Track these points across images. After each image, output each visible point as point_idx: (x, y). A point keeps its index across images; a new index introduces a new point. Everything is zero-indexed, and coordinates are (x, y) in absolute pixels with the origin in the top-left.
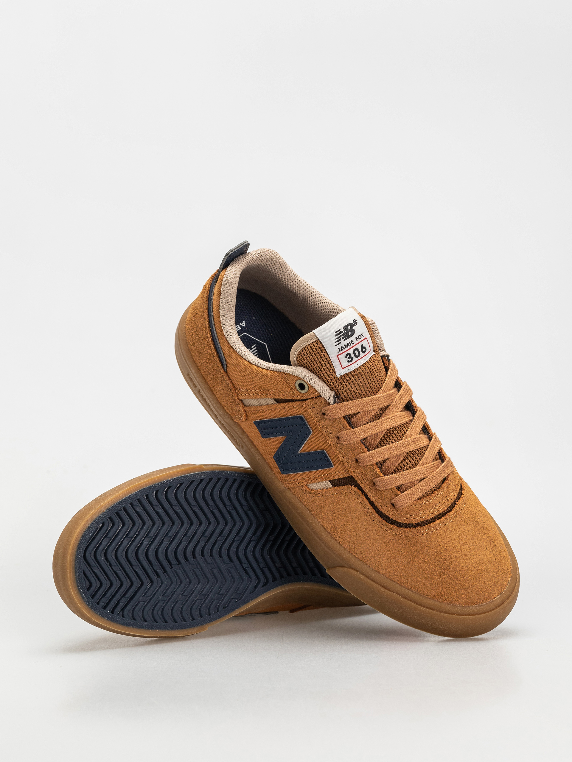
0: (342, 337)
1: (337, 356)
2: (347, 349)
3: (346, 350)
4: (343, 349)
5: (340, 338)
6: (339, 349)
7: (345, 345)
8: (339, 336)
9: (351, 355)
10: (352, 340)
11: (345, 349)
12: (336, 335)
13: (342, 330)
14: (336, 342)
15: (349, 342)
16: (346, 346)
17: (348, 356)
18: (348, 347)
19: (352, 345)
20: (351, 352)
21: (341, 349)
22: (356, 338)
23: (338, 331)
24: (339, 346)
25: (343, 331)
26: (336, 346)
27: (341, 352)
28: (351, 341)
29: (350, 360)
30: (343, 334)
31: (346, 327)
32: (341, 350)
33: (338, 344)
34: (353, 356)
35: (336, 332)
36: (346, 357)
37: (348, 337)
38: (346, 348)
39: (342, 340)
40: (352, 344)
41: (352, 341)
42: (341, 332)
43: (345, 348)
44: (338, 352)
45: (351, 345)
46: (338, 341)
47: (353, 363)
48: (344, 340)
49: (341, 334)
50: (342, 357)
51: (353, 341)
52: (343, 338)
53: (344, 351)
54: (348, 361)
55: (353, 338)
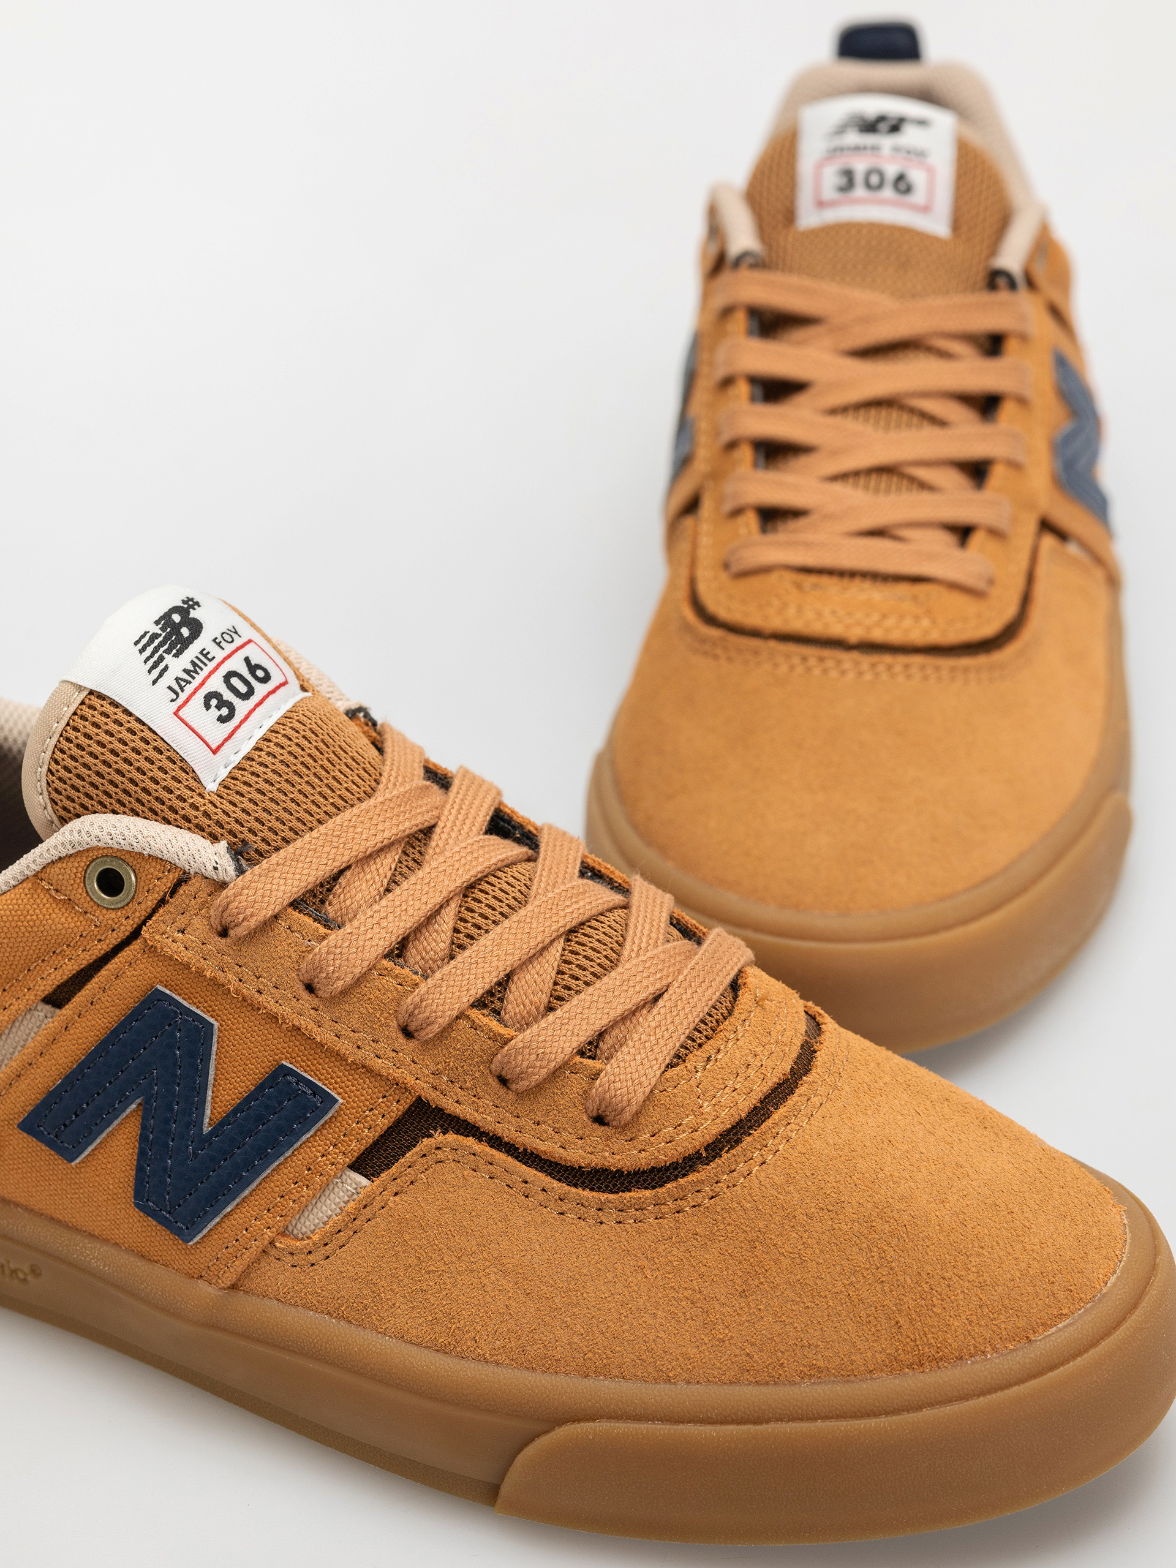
0: (162, 649)
1: (176, 714)
2: (199, 679)
3: (195, 683)
4: (183, 684)
5: (157, 656)
6: (170, 688)
7: (186, 671)
8: (150, 650)
9: (222, 696)
10: (204, 649)
11: (190, 682)
12: (142, 651)
13: (157, 629)
14: (150, 672)
15: (197, 657)
16: (192, 671)
17: (214, 702)
18: (197, 673)
19: (211, 665)
20: (216, 684)
21: (177, 688)
22: (214, 640)
23: (143, 637)
24: (168, 679)
25: (160, 632)
26: (154, 682)
27: (183, 697)
28: (201, 653)
29: (225, 711)
30: (161, 639)
31: (165, 620)
32: (179, 691)
33: (161, 675)
34: (228, 696)
35: (136, 643)
36: (207, 706)
37: (186, 643)
38: (194, 678)
39: (169, 659)
40: (210, 660)
41: (205, 652)
42: (155, 636)
43: (189, 679)
44: (173, 701)
45: (206, 665)
46: (157, 667)
47: (242, 722)
48: (176, 655)
49: (157, 642)
50: (195, 711)
51: (208, 653)
52: (168, 652)
53: (189, 689)
54: (222, 720)
55: (203, 642)
